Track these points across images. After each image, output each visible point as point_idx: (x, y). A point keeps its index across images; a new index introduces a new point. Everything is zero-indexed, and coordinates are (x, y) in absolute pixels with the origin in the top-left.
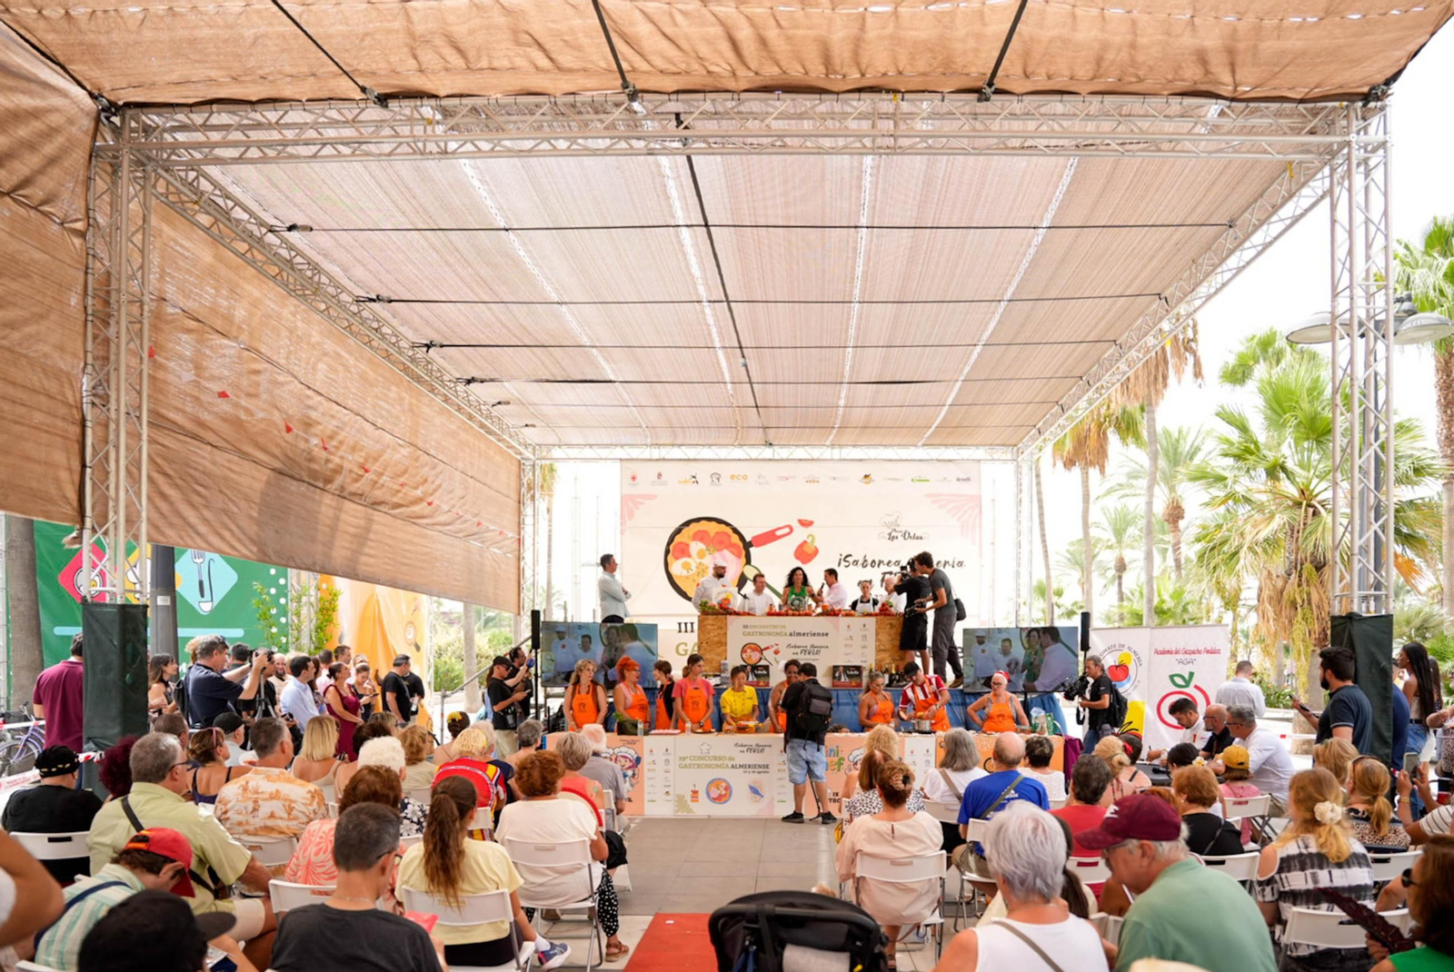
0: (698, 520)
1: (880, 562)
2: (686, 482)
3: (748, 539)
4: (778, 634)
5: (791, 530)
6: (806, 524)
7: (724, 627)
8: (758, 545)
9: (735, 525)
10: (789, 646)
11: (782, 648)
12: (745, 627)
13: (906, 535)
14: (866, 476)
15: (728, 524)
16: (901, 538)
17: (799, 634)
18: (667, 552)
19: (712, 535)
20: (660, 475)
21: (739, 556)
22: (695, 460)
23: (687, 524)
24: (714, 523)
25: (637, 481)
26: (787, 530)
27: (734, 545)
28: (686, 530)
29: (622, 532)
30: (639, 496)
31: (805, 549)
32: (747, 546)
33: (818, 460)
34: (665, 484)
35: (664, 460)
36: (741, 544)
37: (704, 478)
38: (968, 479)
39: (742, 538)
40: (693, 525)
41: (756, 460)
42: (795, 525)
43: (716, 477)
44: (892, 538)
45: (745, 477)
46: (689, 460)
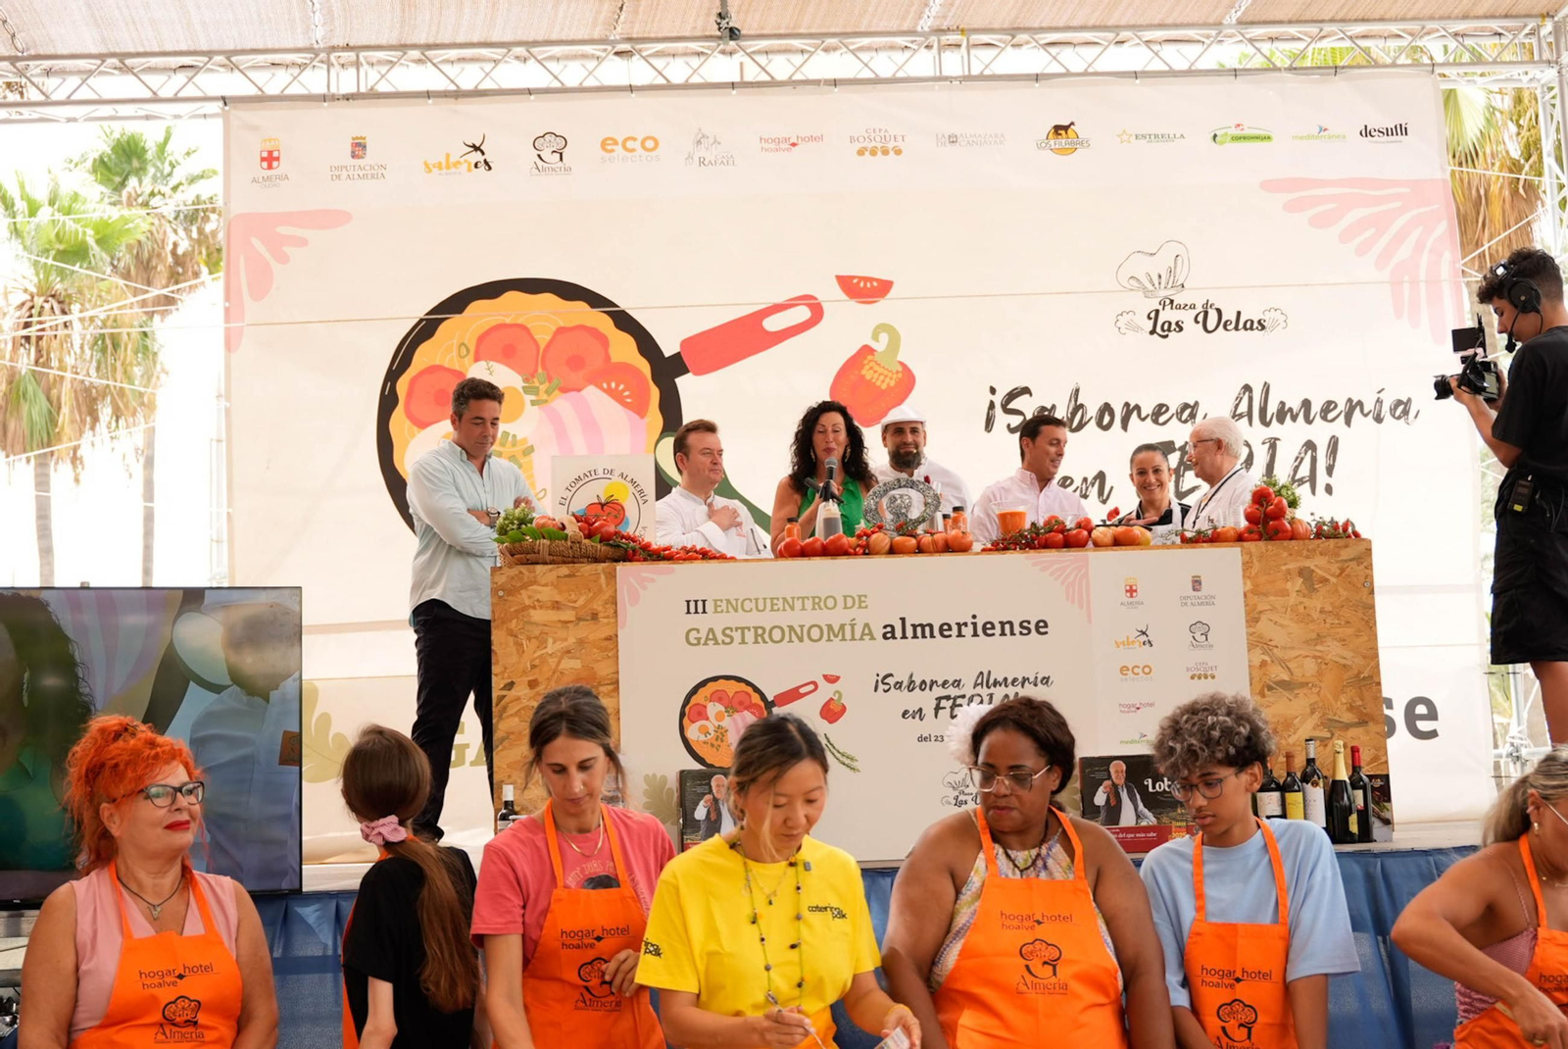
0: (492, 290)
1: (1130, 410)
2: (448, 165)
3: (669, 349)
4: (834, 633)
5: (817, 312)
6: (864, 289)
7: (603, 613)
8: (701, 371)
9: (623, 304)
10: (884, 682)
11: (855, 692)
12: (696, 607)
13: (1210, 318)
14: (1059, 130)
15: (595, 300)
16: (1192, 329)
17: (923, 630)
18: (388, 403)
19: (543, 338)
20: (359, 148)
21: (640, 410)
22: (477, 93)
23: (457, 303)
24: (548, 299)
25: (281, 168)
26: (802, 314)
27: (627, 369)
28: (452, 328)
29: (230, 345)
30: (288, 218)
31: (867, 374)
32: (667, 370)
33: (893, 80)
34: (378, 173)
35: (373, 95)
36: (645, 367)
37: (510, 148)
38: (1402, 130)
39: (646, 344)
40: (477, 307)
41: (686, 86)
42: (830, 294)
43: (552, 147)
44: (1161, 329)
45: (651, 144)
46: (458, 94)
